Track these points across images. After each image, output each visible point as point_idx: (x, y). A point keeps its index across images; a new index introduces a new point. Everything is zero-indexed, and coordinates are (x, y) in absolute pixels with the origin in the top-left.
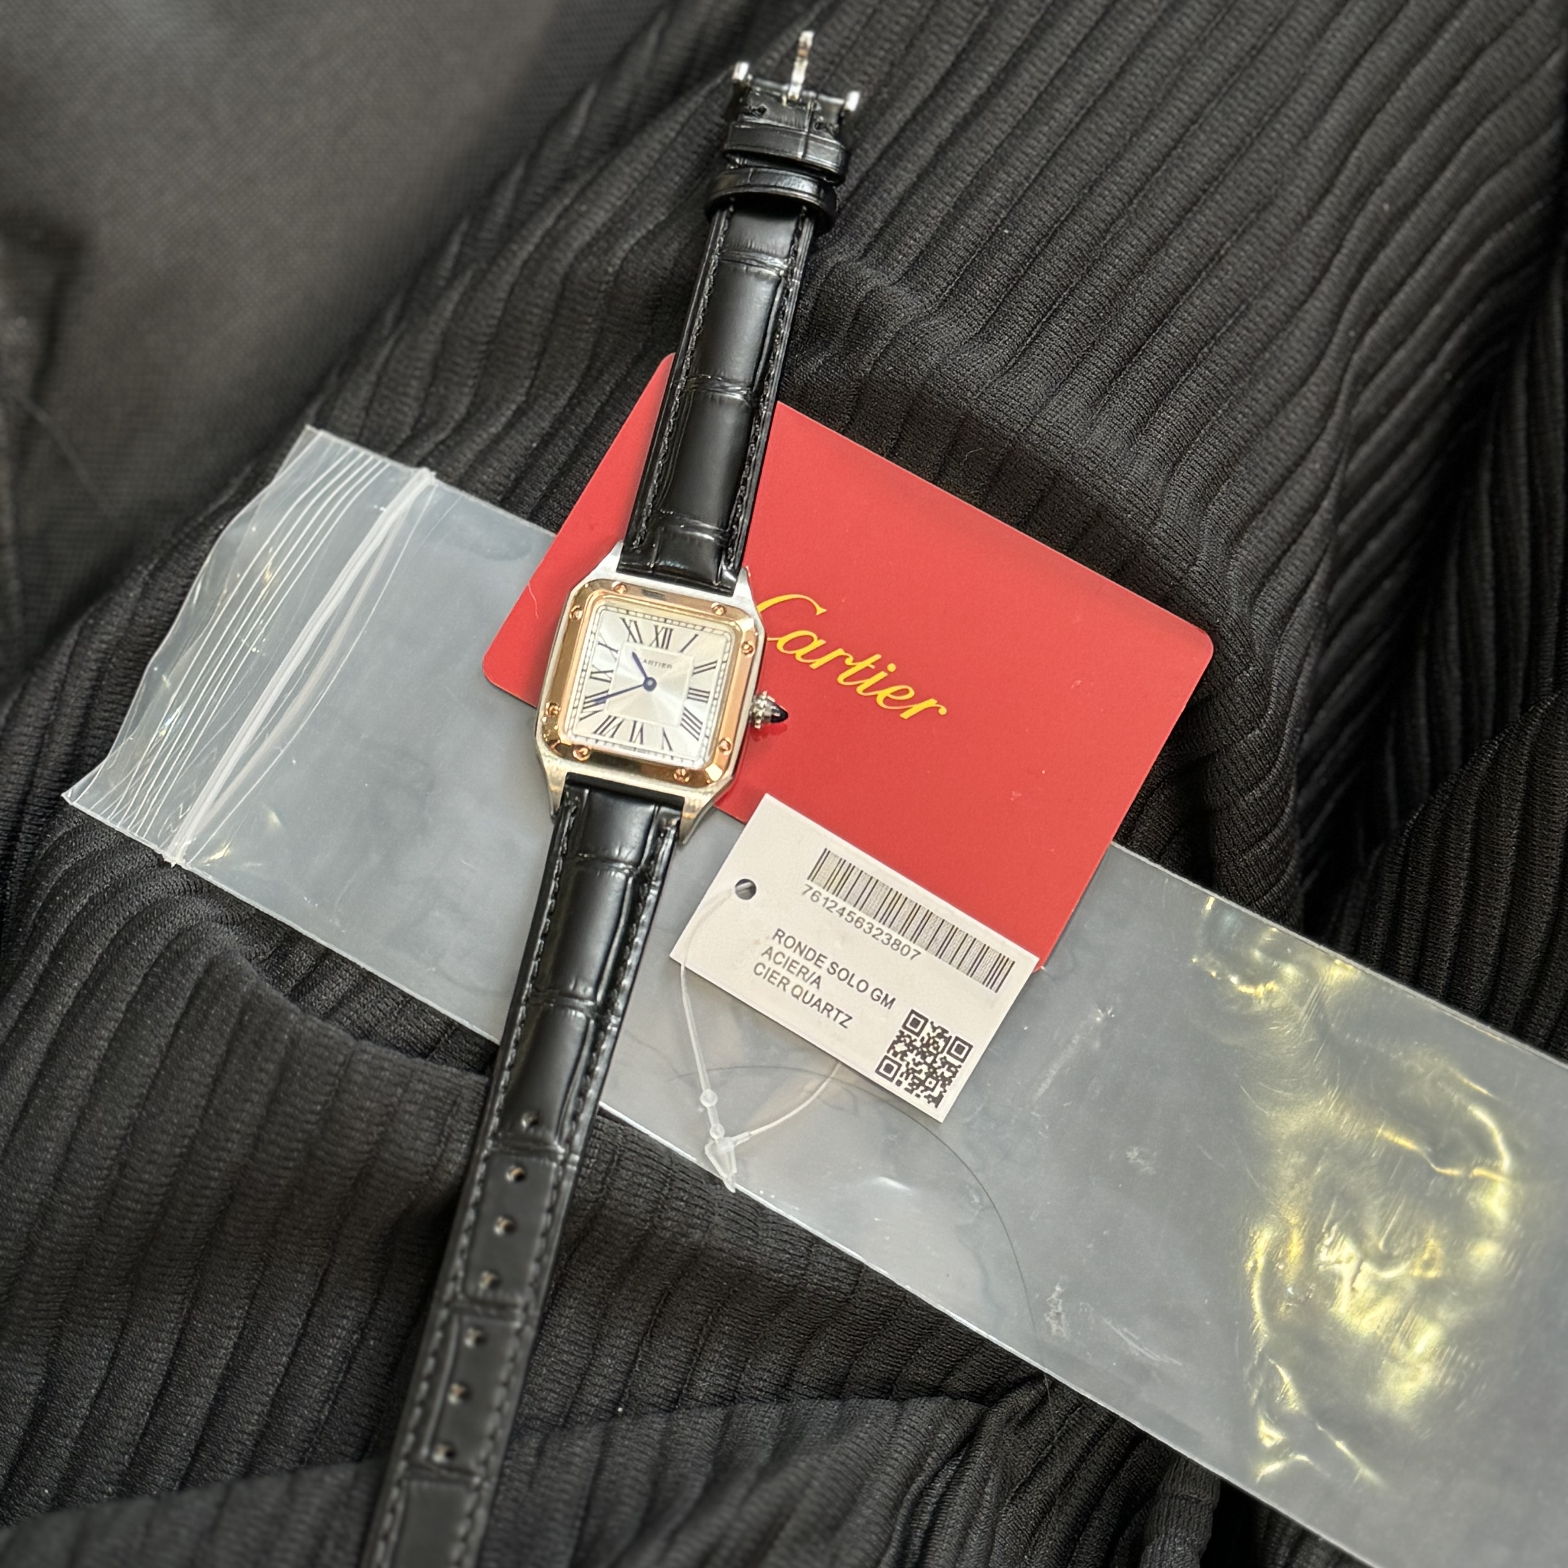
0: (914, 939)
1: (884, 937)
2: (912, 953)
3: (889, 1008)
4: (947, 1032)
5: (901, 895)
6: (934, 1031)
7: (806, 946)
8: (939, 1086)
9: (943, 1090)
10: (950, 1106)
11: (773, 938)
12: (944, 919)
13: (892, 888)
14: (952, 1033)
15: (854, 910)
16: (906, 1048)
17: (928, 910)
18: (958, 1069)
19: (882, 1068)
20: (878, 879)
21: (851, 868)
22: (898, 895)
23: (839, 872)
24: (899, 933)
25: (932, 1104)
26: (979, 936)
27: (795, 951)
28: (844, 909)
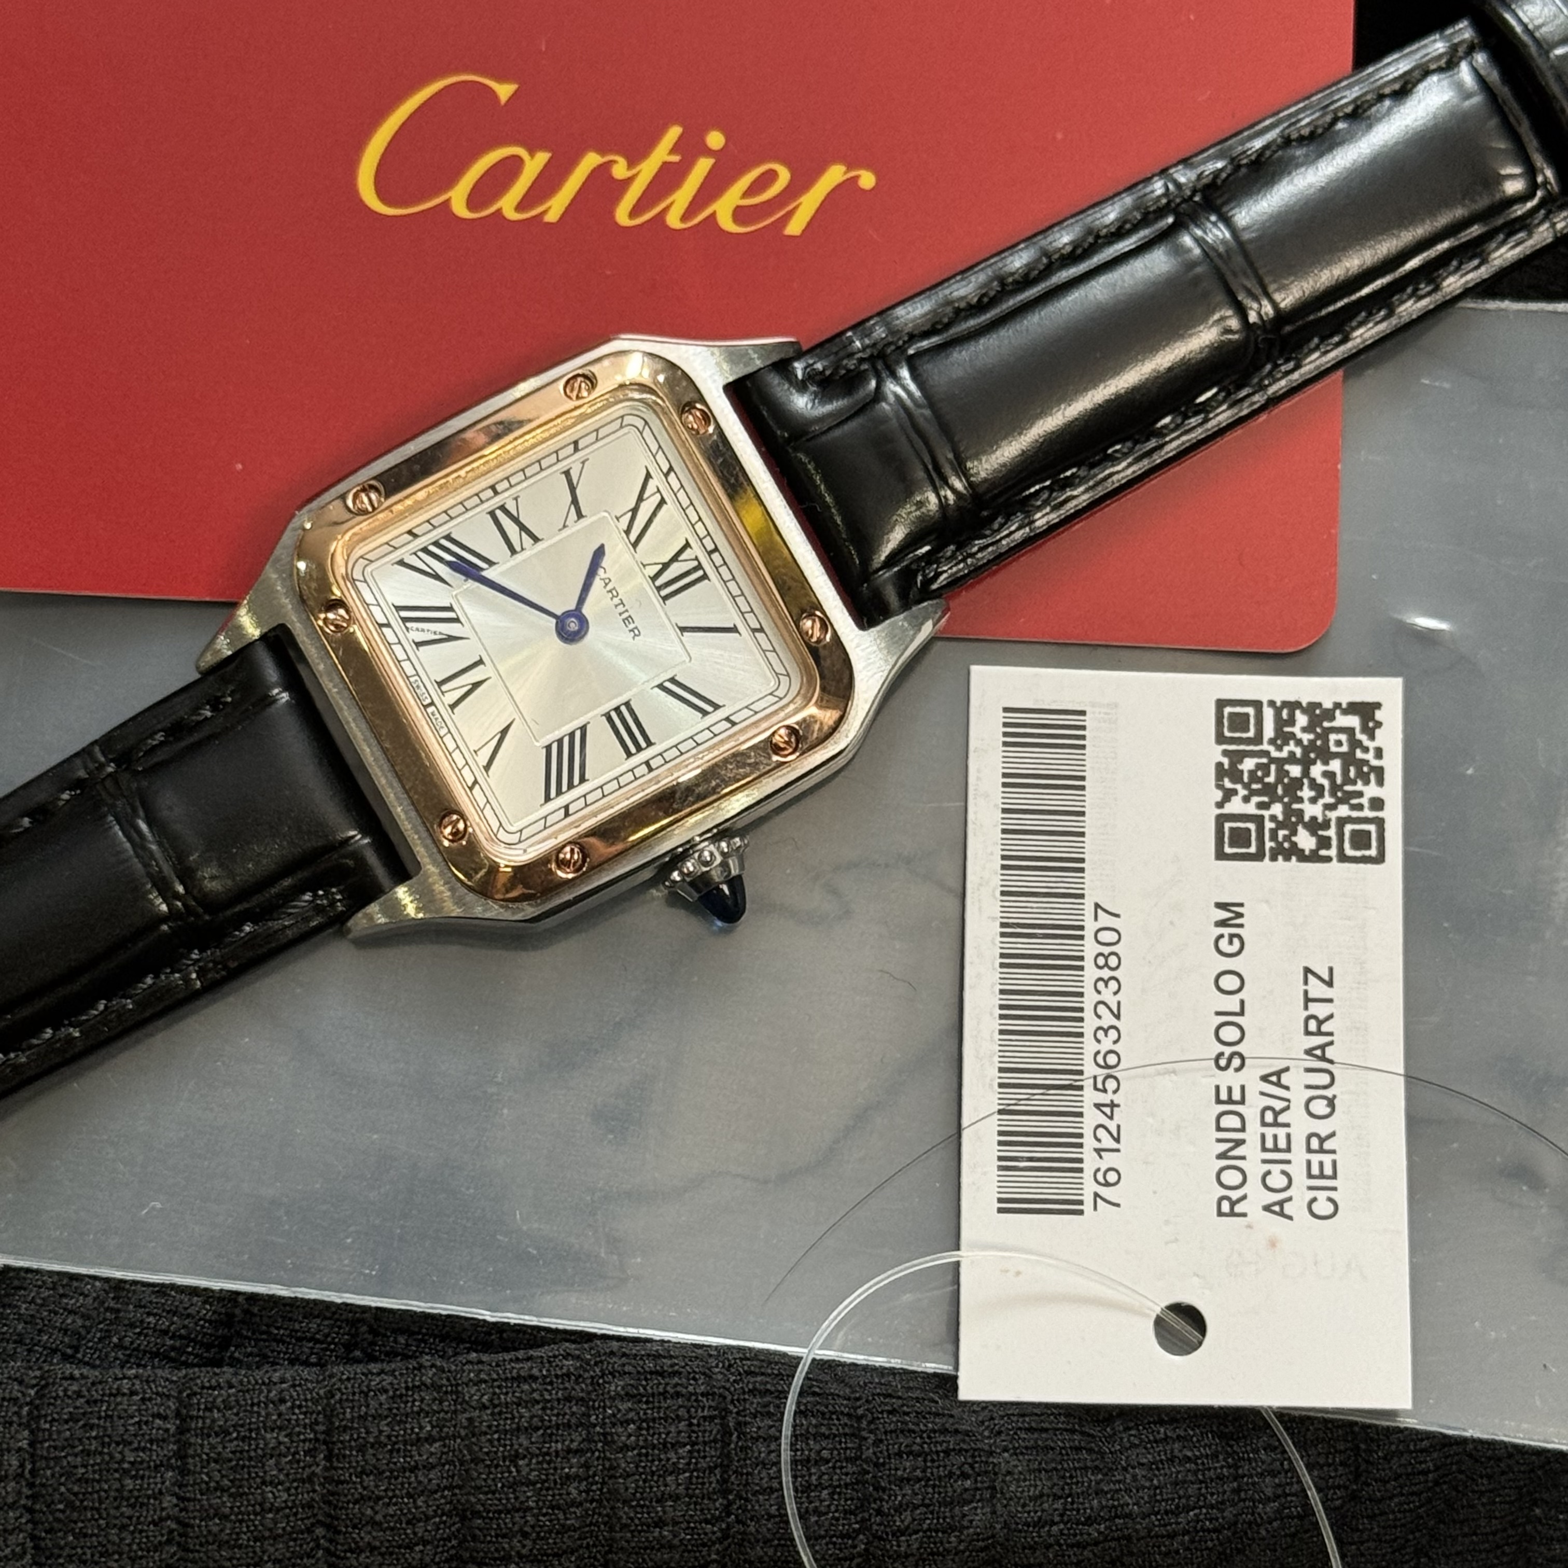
0: (1075, 932)
1: (1107, 995)
2: (1104, 920)
3: (1241, 905)
4: (1219, 765)
5: (1002, 1007)
6: (1235, 792)
7: (1219, 1141)
8: (1335, 724)
9: (1338, 712)
10: (1361, 680)
11: (1244, 1215)
12: (1003, 893)
13: (1002, 1032)
14: (1216, 754)
15: (1088, 1084)
16: (1300, 829)
17: (1003, 935)
18: (1278, 704)
19: (1367, 853)
20: (1001, 1070)
21: (1007, 1138)
22: (1007, 1012)
23: (1031, 1159)
24: (1081, 968)
25: (1379, 715)
26: (996, 806)
27: (1243, 1158)
28: (1098, 1106)
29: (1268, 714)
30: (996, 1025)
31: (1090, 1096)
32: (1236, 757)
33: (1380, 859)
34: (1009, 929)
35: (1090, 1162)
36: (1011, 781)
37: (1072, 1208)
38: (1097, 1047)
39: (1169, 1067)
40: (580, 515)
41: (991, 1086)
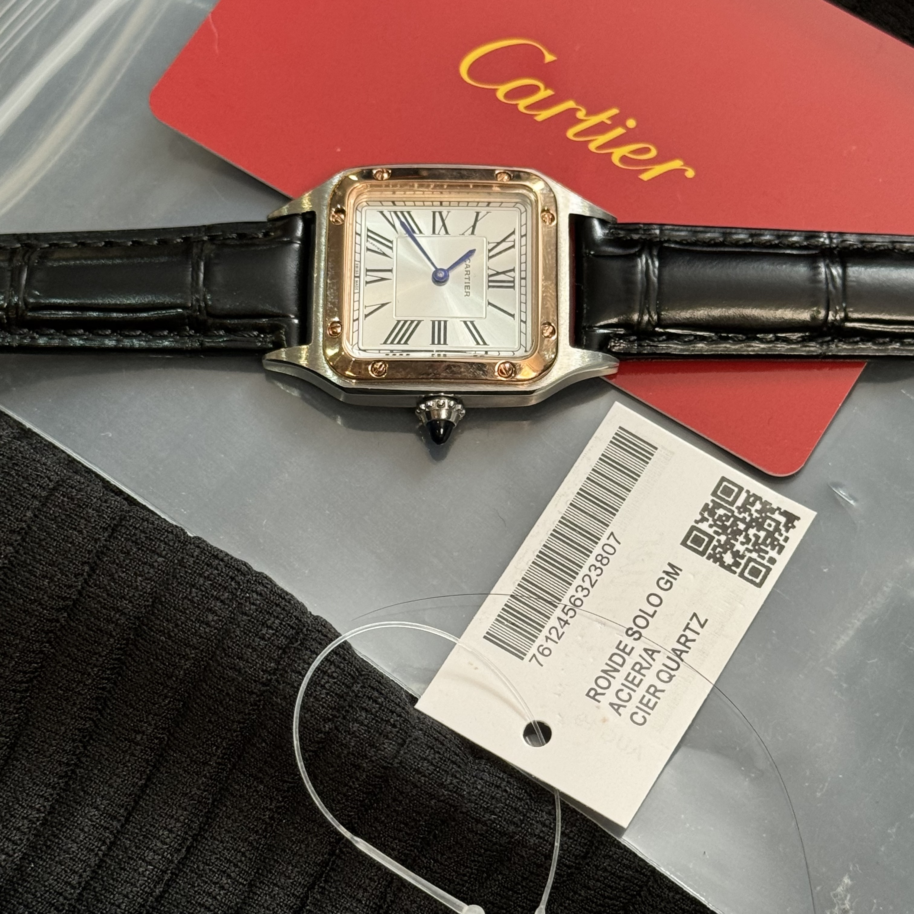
0: (595, 539)
1: (593, 574)
2: (612, 541)
3: (681, 570)
4: (707, 505)
5: (540, 552)
6: (707, 520)
7: (607, 664)
8: (773, 516)
9: (777, 512)
10: (797, 504)
11: (599, 702)
12: (571, 504)
13: (533, 563)
14: (708, 499)
15: (561, 607)
16: (729, 552)
17: (560, 522)
18: (751, 494)
19: (754, 579)
20: (523, 578)
21: (507, 608)
22: (541, 555)
23: (513, 624)
24: (588, 556)
25: (796, 523)
26: (591, 466)
27: (614, 678)
28: (559, 619)
29: (744, 495)
30: (533, 558)
31: (558, 612)
32: (717, 506)
33: (759, 585)
34: (564, 521)
35: (541, 640)
36: (604, 459)
37: (520, 655)
38: (574, 593)
39: (603, 621)
40: (473, 233)
41: (514, 583)
